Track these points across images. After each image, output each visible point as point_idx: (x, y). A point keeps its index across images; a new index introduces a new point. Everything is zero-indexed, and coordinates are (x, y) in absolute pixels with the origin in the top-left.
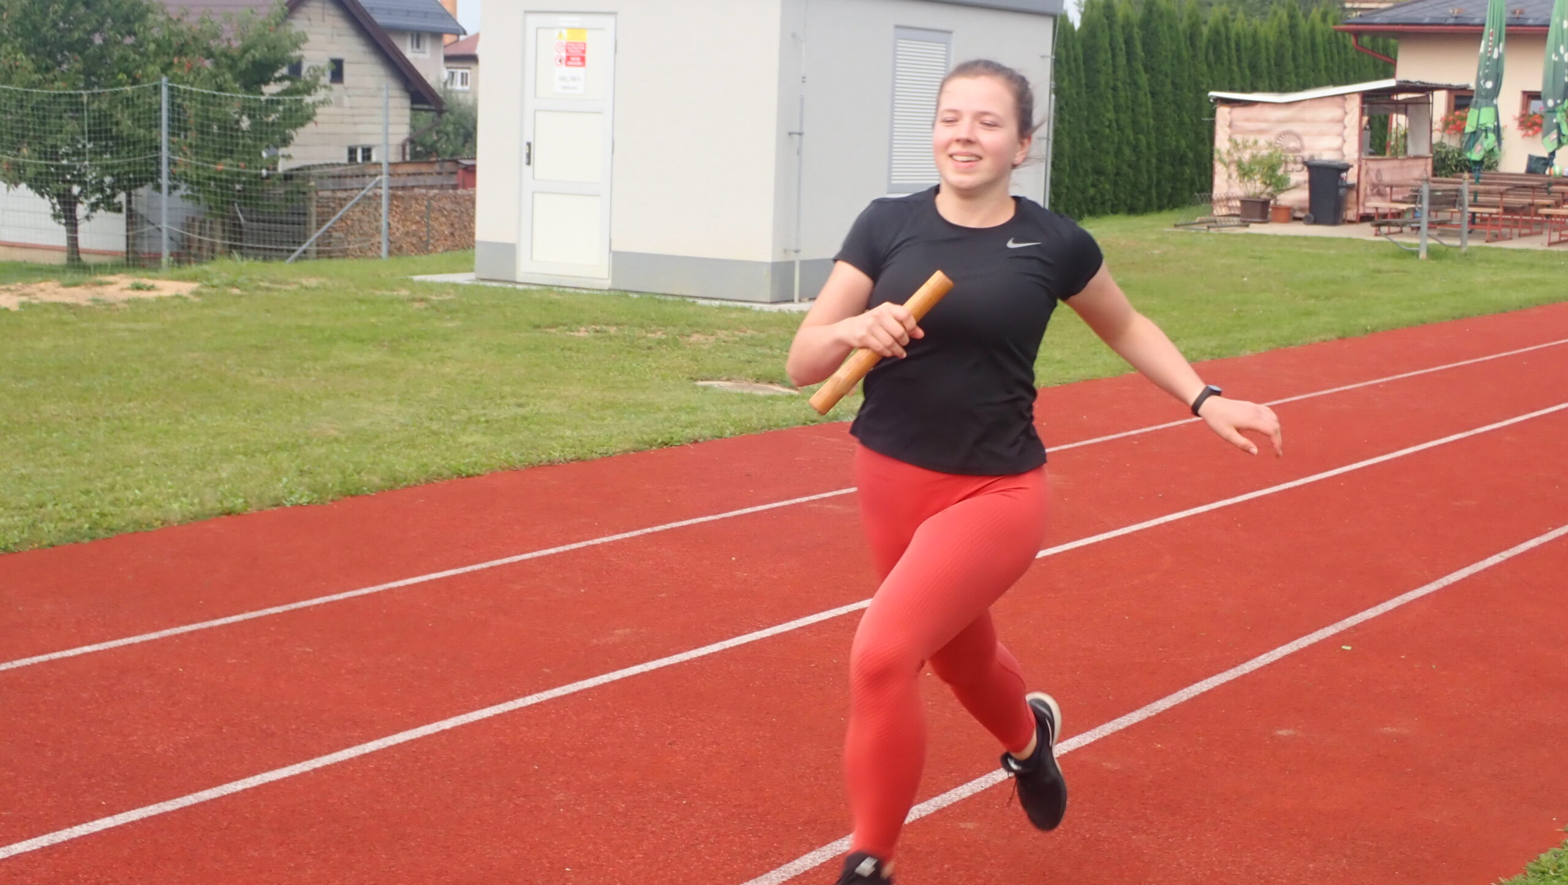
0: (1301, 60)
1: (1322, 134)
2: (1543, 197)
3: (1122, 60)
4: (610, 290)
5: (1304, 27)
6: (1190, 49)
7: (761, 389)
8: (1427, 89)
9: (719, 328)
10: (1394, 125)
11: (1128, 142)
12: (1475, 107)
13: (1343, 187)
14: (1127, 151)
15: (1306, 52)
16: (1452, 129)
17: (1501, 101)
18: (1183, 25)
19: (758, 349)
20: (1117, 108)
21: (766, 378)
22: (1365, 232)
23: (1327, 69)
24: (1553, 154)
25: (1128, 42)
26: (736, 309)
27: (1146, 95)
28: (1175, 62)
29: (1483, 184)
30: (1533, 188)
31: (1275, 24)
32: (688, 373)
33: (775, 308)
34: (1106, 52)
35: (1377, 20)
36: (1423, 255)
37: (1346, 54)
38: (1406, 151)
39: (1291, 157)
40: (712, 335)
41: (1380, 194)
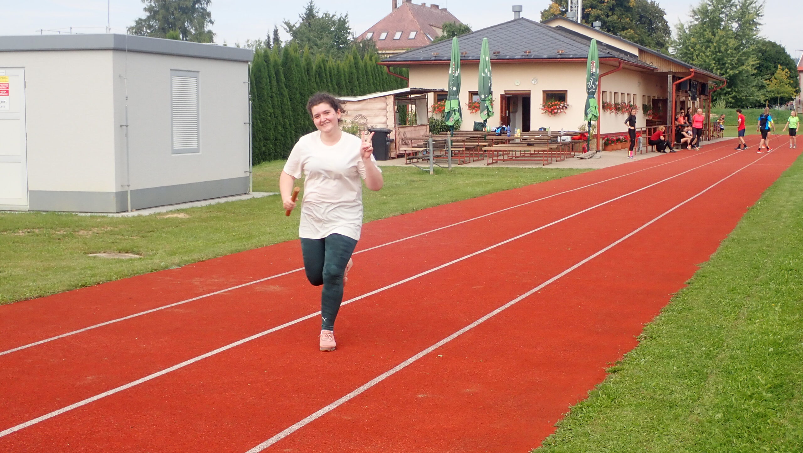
0: (361, 80)
1: (376, 116)
2: (482, 142)
3: (274, 82)
4: (29, 211)
5: (361, 64)
6: (307, 75)
7: (122, 256)
8: (424, 92)
9: (93, 227)
10: (410, 110)
11: (280, 124)
12: (448, 100)
13: (388, 141)
14: (280, 128)
15: (363, 76)
16: (437, 111)
17: (460, 96)
18: (303, 63)
19: (116, 236)
20: (273, 107)
21: (124, 250)
22: (401, 163)
23: (373, 83)
24: (485, 121)
25: (277, 73)
26: (99, 216)
27: (287, 99)
28: (301, 82)
29: (455, 137)
30: (478, 137)
31: (348, 62)
32: (83, 250)
33: (120, 215)
34: (266, 79)
35: (398, 59)
36: (432, 172)
37: (383, 76)
38: (416, 123)
39: (362, 127)
40: (90, 231)
41: (406, 144)
